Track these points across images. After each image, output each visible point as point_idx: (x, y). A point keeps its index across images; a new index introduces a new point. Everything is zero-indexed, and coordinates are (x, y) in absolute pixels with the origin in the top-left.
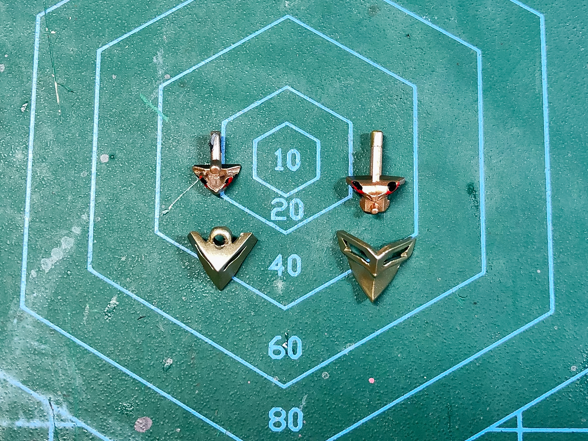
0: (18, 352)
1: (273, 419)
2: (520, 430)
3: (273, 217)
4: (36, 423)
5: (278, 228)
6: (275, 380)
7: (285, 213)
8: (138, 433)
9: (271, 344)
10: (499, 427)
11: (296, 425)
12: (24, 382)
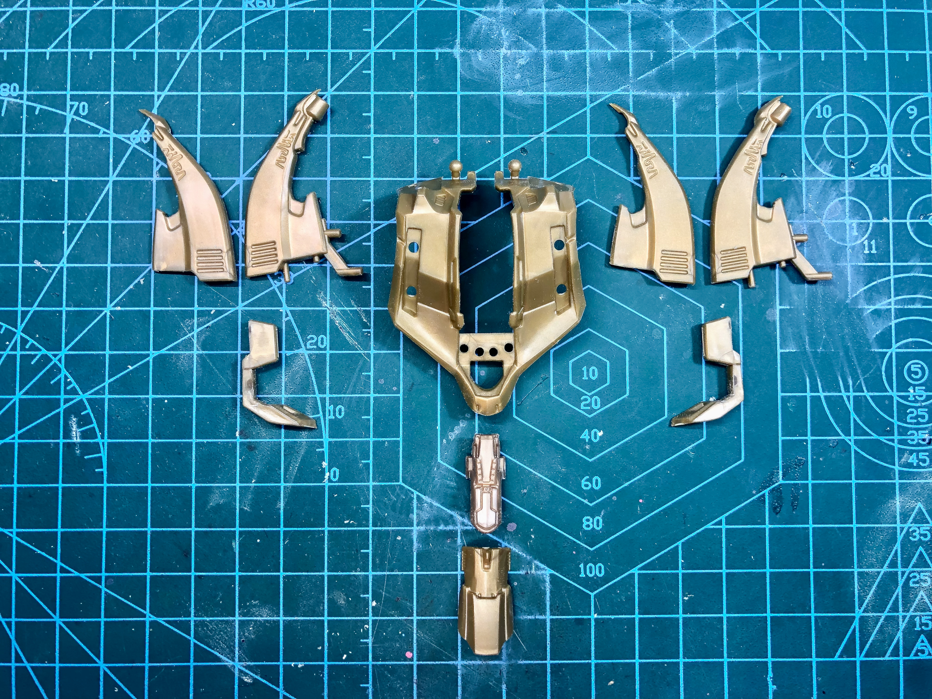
0: (438, 486)
1: (585, 523)
2: (724, 527)
3: (582, 407)
4: (450, 528)
5: (585, 414)
6: (586, 501)
7: (589, 405)
8: (510, 532)
9: (583, 481)
10: (713, 525)
11: (598, 526)
12: (441, 504)
